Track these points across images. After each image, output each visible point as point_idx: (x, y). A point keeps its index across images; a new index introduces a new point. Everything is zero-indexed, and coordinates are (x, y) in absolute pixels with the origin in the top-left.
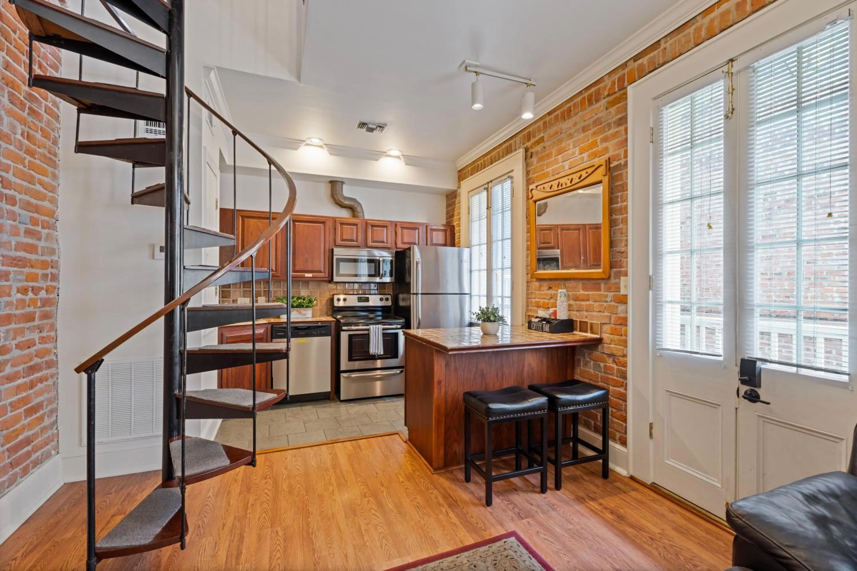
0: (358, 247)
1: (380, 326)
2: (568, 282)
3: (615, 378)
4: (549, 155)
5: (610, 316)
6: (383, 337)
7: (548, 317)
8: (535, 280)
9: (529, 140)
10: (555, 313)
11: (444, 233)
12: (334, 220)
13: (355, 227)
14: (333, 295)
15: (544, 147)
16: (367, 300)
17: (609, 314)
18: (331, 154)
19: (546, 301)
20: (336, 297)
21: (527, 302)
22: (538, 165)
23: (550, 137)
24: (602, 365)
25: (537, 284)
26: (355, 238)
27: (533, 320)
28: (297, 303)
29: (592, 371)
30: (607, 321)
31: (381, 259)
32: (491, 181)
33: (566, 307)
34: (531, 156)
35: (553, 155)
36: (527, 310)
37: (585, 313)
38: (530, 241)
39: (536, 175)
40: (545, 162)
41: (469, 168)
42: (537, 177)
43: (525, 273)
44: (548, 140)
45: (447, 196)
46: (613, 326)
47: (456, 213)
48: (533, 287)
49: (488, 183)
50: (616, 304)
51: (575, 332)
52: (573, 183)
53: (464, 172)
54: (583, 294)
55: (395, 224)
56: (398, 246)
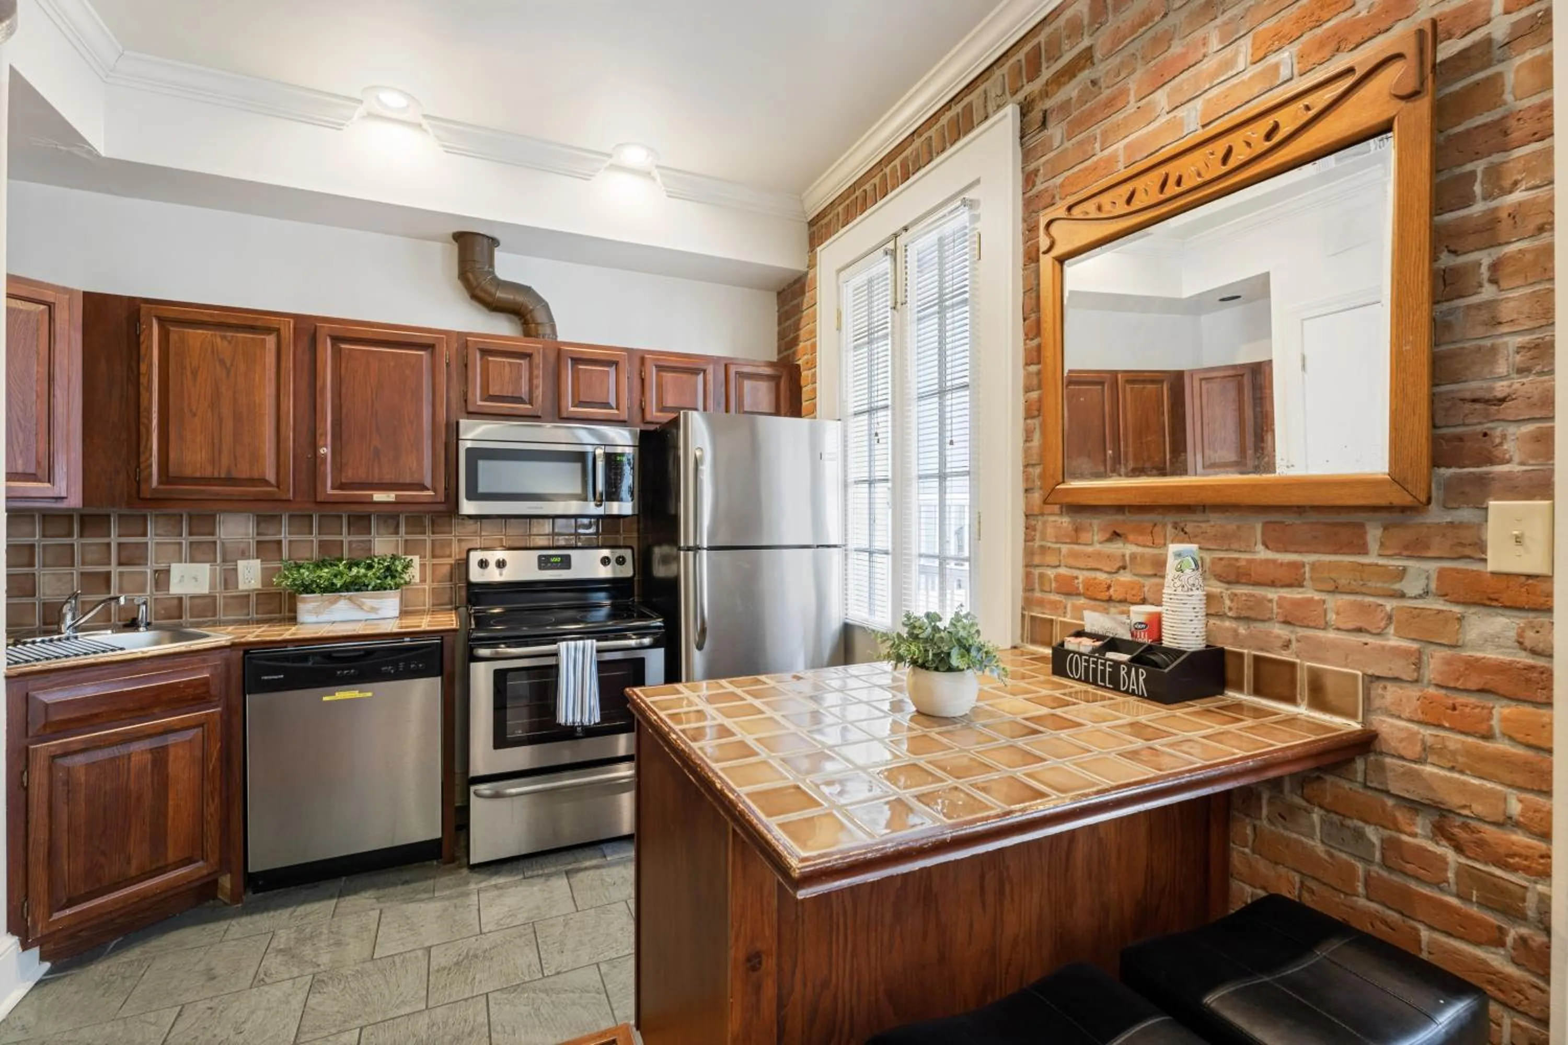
0: (536, 417)
1: (588, 642)
2: (1198, 517)
3: (1454, 901)
4: (1112, 105)
5: (1420, 652)
6: (599, 671)
7: (1128, 637)
8: (1056, 508)
9: (1034, 72)
10: (1155, 624)
11: (773, 384)
12: (463, 339)
13: (524, 363)
14: (469, 551)
15: (1094, 83)
16: (566, 563)
17: (1415, 646)
18: (448, 150)
19: (1102, 576)
20: (475, 557)
21: (1028, 576)
22: (1068, 144)
23: (1118, 40)
24: (1372, 834)
25: (1065, 521)
26: (524, 391)
27: (1072, 644)
28: (347, 578)
29: (1320, 848)
30: (1400, 668)
31: (599, 452)
32: (906, 229)
33: (1201, 606)
34: (1044, 124)
35: (1132, 99)
36: (1028, 603)
37: (1280, 631)
38: (1040, 387)
39: (1058, 180)
40: (1097, 130)
41: (840, 209)
42: (1062, 185)
43: (1021, 487)
44: (1106, 58)
45: (779, 294)
46: (1432, 690)
47: (803, 333)
48: (1050, 531)
49: (896, 236)
50: (1457, 609)
51: (1232, 695)
52: (1233, 163)
53: (824, 222)
54: (1267, 561)
55: (641, 358)
56: (648, 418)
